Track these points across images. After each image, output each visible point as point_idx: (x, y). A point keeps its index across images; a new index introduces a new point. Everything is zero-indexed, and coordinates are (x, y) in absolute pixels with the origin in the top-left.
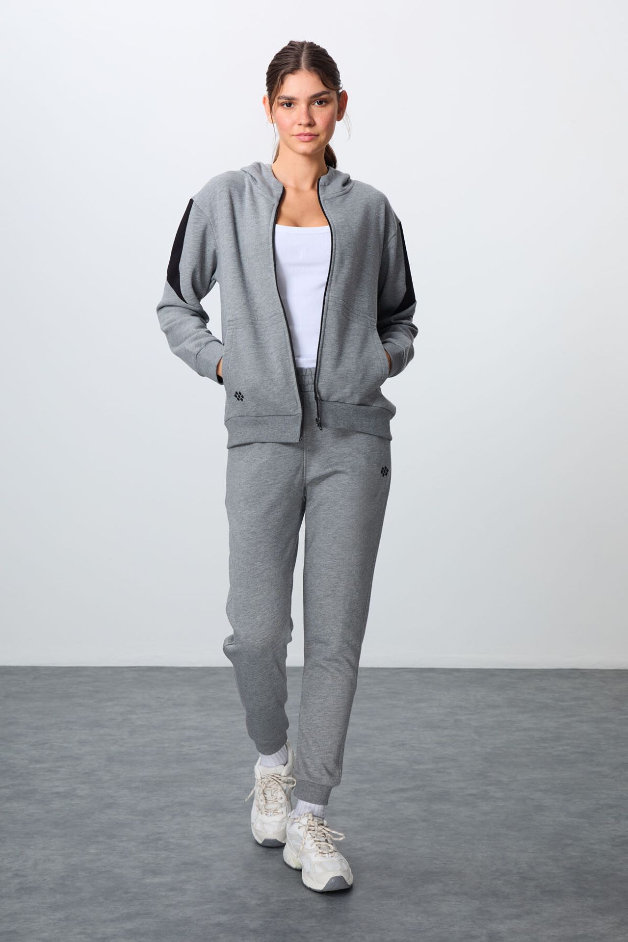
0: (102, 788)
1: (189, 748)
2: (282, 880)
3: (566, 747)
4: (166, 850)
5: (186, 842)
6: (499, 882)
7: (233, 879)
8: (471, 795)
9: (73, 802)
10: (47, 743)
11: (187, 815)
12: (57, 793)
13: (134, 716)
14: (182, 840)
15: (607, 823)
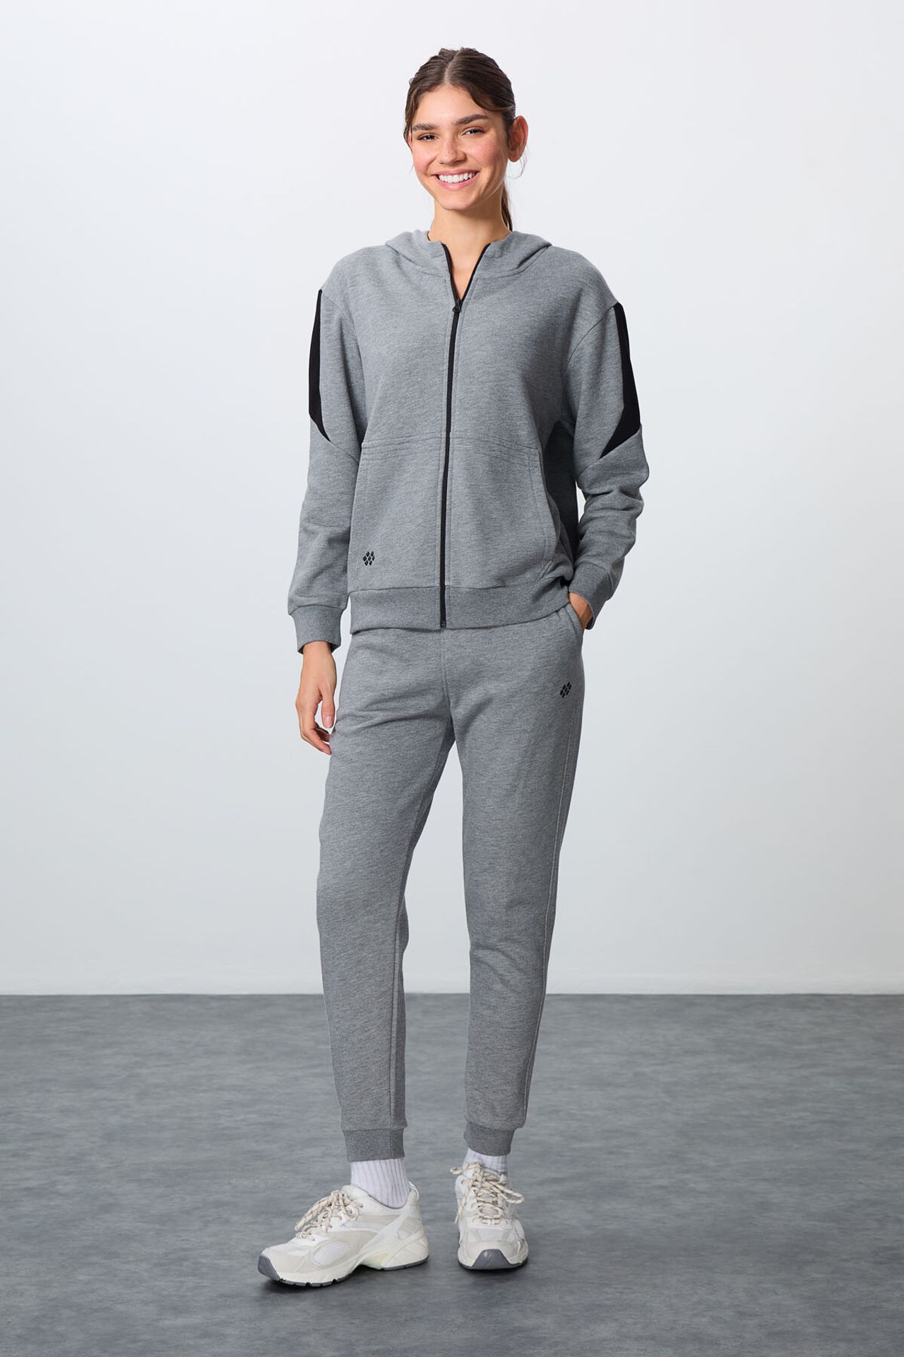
0: (97, 1181)
1: (229, 1119)
2: (373, 1320)
3: (802, 1114)
4: (195, 1275)
5: (224, 1263)
6: (704, 1320)
7: (299, 1319)
8: (661, 1187)
9: (52, 1204)
10: (11, 1113)
11: (227, 1221)
12: (28, 1189)
13: (145, 1071)
14: (220, 1259)
15: (868, 1229)
